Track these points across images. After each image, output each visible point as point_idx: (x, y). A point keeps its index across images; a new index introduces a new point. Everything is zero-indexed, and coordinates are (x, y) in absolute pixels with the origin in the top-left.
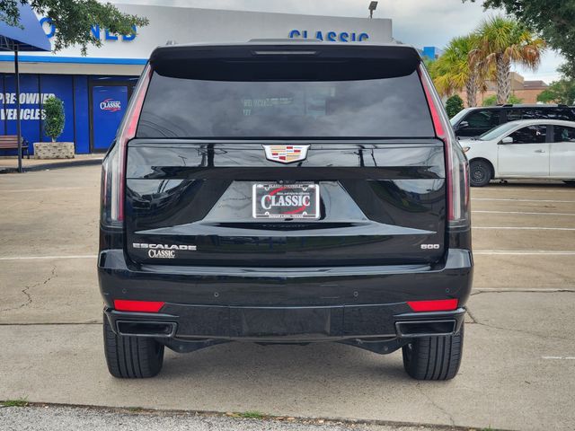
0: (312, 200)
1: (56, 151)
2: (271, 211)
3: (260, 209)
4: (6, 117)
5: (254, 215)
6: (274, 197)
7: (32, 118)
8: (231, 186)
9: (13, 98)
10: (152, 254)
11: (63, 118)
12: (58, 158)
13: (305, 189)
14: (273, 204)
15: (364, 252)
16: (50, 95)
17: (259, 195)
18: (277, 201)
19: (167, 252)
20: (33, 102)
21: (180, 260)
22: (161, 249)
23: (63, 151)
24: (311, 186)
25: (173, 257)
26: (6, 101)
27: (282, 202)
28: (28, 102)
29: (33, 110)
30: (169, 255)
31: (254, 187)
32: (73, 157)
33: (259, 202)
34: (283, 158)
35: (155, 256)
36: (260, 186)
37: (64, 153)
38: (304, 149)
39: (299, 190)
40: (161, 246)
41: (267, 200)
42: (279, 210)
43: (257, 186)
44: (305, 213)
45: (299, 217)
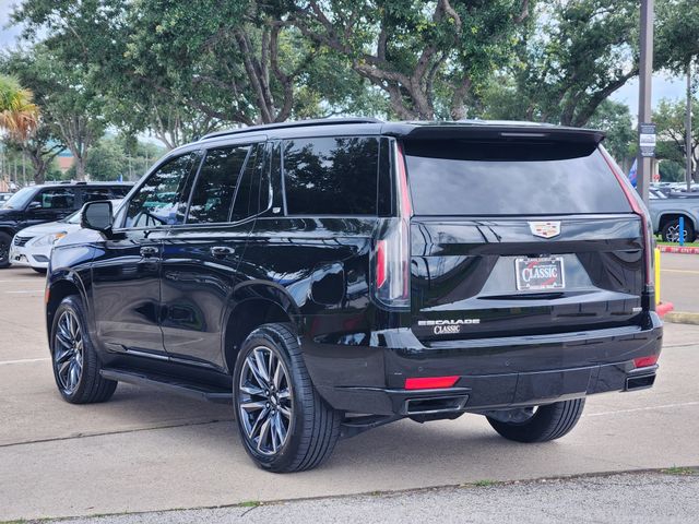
0: (559, 272)
2: (530, 284)
3: (522, 282)
5: (519, 287)
6: (531, 270)
8: (498, 261)
10: (438, 330)
13: (553, 262)
14: (531, 277)
15: (583, 318)
17: (522, 268)
18: (534, 273)
19: (453, 328)
21: (465, 334)
22: (446, 325)
24: (557, 259)
25: (458, 331)
27: (537, 275)
30: (454, 330)
31: (517, 261)
33: (521, 275)
34: (545, 233)
35: (441, 332)
36: (521, 260)
38: (558, 224)
39: (549, 263)
40: (447, 322)
41: (526, 273)
42: (536, 282)
43: (519, 260)
44: (555, 284)
45: (551, 288)
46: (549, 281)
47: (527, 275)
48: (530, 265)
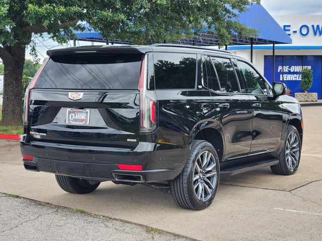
0: (86, 117)
1: (306, 97)
2: (72, 121)
3: (69, 120)
4: (283, 79)
5: (67, 122)
7: (297, 79)
8: (61, 109)
9: (287, 69)
11: (312, 79)
12: (307, 101)
13: (85, 112)
14: (74, 117)
16: (309, 67)
17: (69, 113)
18: (75, 116)
19: (39, 136)
20: (298, 71)
22: (37, 135)
23: (310, 97)
24: (87, 110)
25: (40, 138)
26: (283, 70)
28: (296, 71)
29: (298, 75)
31: (68, 110)
32: (316, 101)
33: (69, 116)
34: (74, 98)
35: (36, 137)
36: (70, 110)
37: (311, 98)
38: (82, 94)
39: (83, 112)
40: (37, 133)
41: (72, 116)
42: (75, 120)
43: (68, 109)
44: (84, 122)
45: (81, 124)
46: (82, 121)
47: (72, 117)
48: (74, 112)
